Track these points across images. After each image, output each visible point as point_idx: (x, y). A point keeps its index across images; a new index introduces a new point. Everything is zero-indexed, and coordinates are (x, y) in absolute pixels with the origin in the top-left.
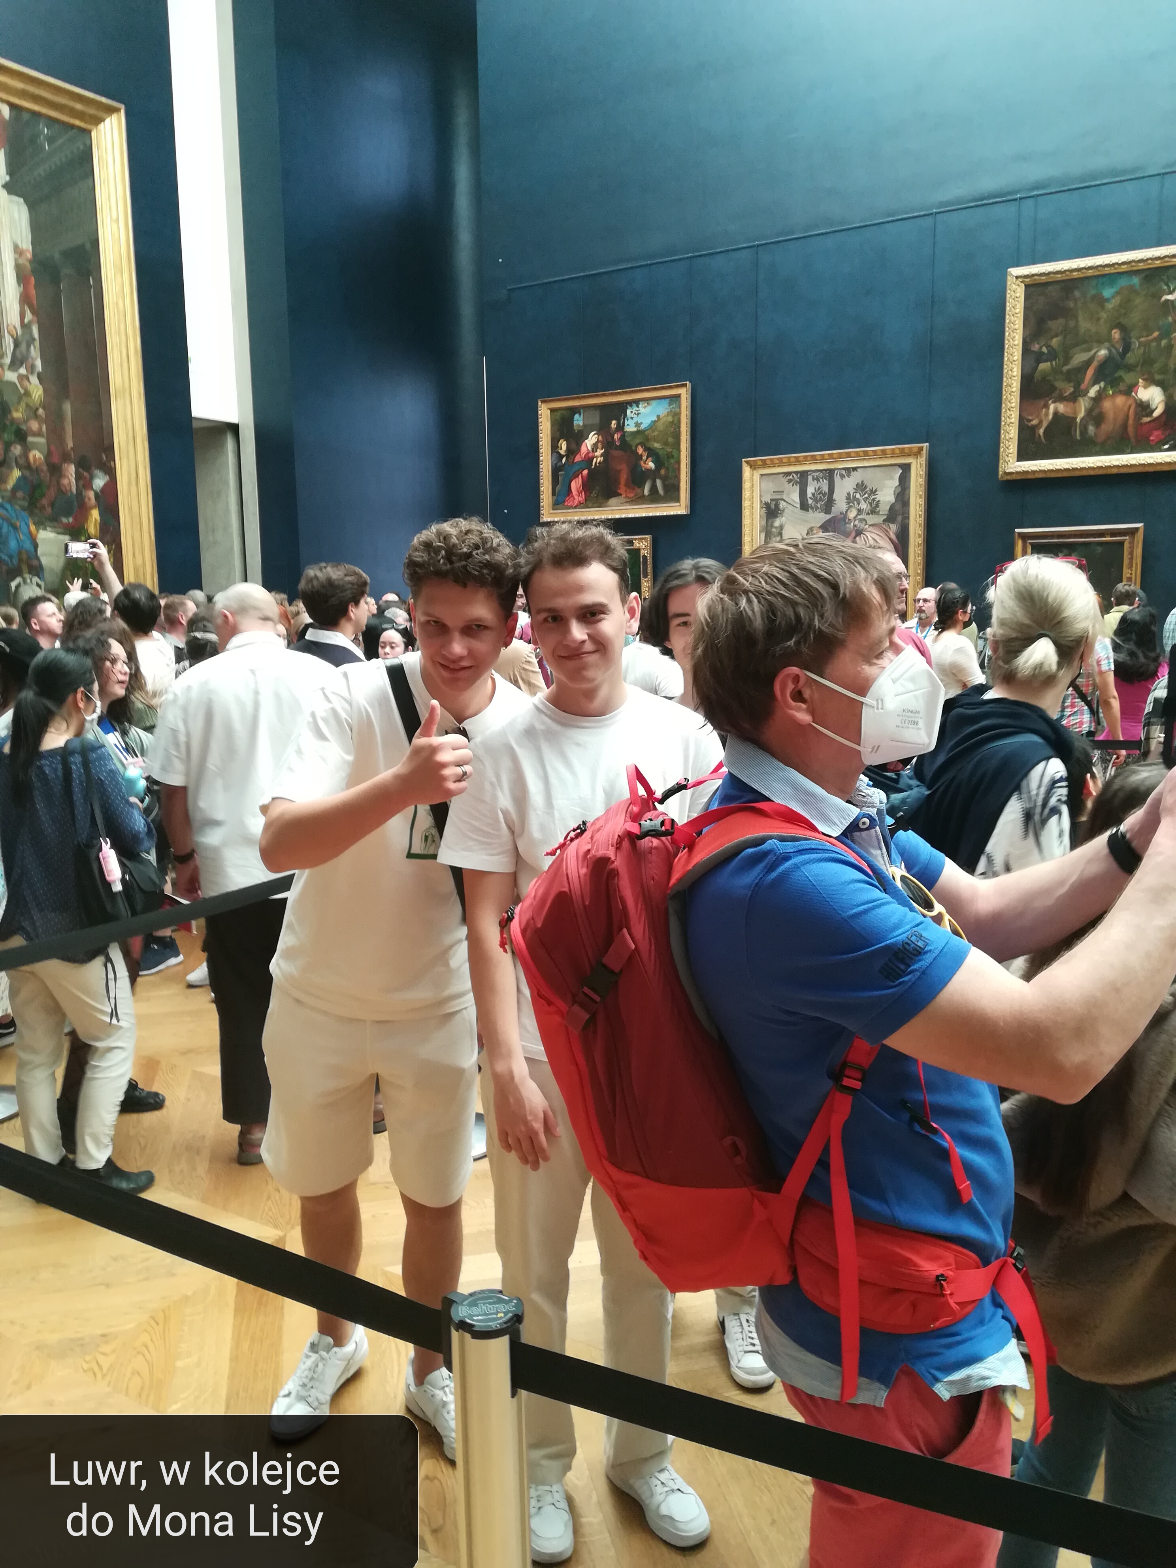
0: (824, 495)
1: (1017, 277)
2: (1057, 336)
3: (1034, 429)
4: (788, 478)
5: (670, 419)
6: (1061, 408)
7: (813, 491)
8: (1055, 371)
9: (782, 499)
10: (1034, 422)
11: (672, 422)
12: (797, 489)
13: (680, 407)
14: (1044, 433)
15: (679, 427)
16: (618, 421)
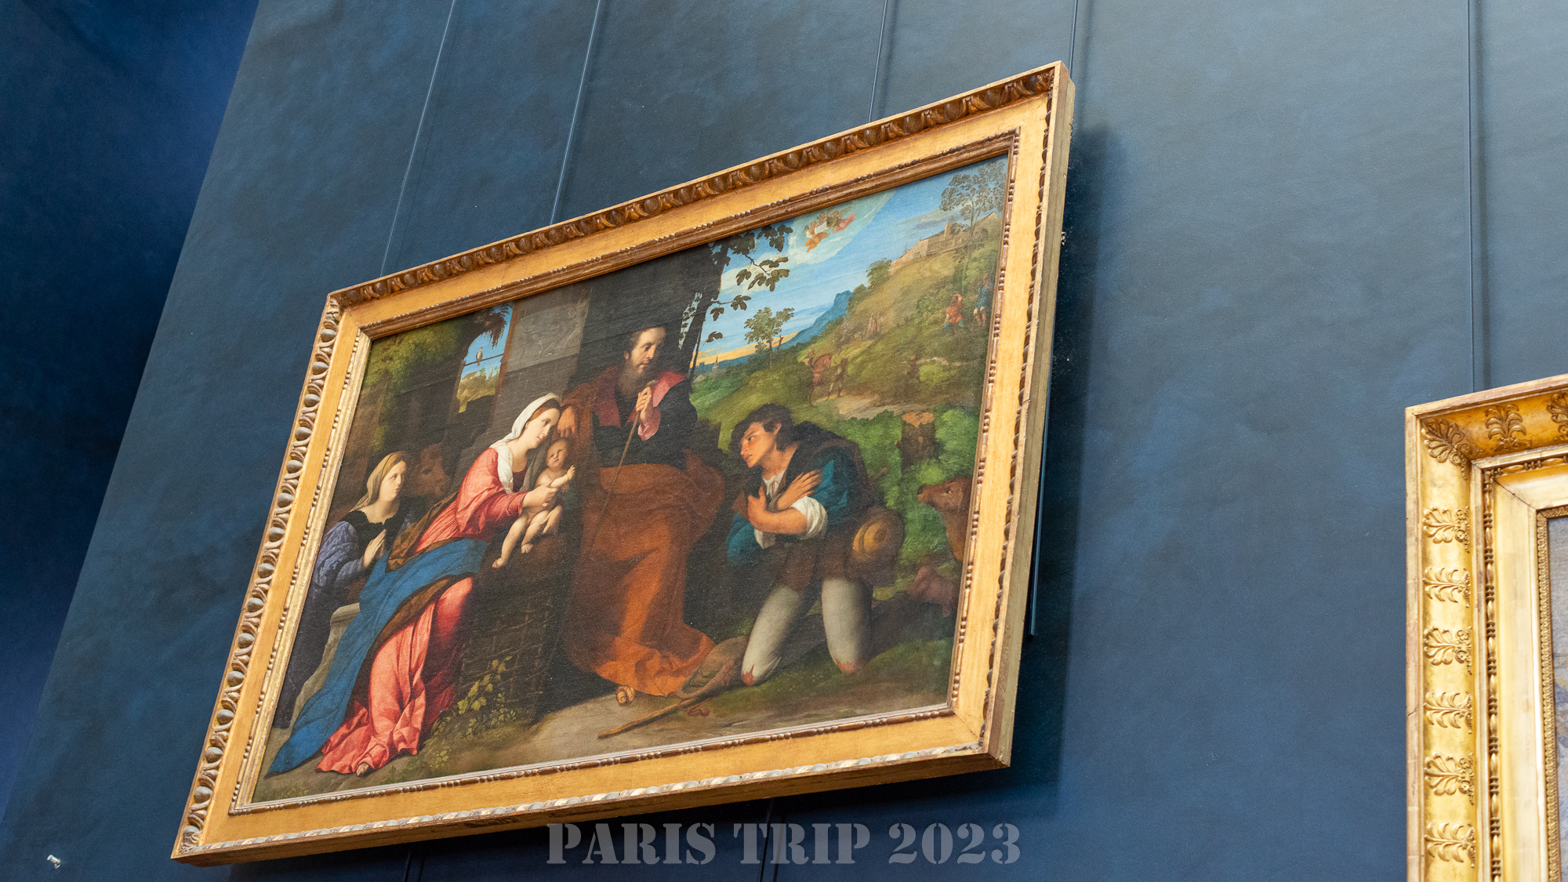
16: (671, 326)
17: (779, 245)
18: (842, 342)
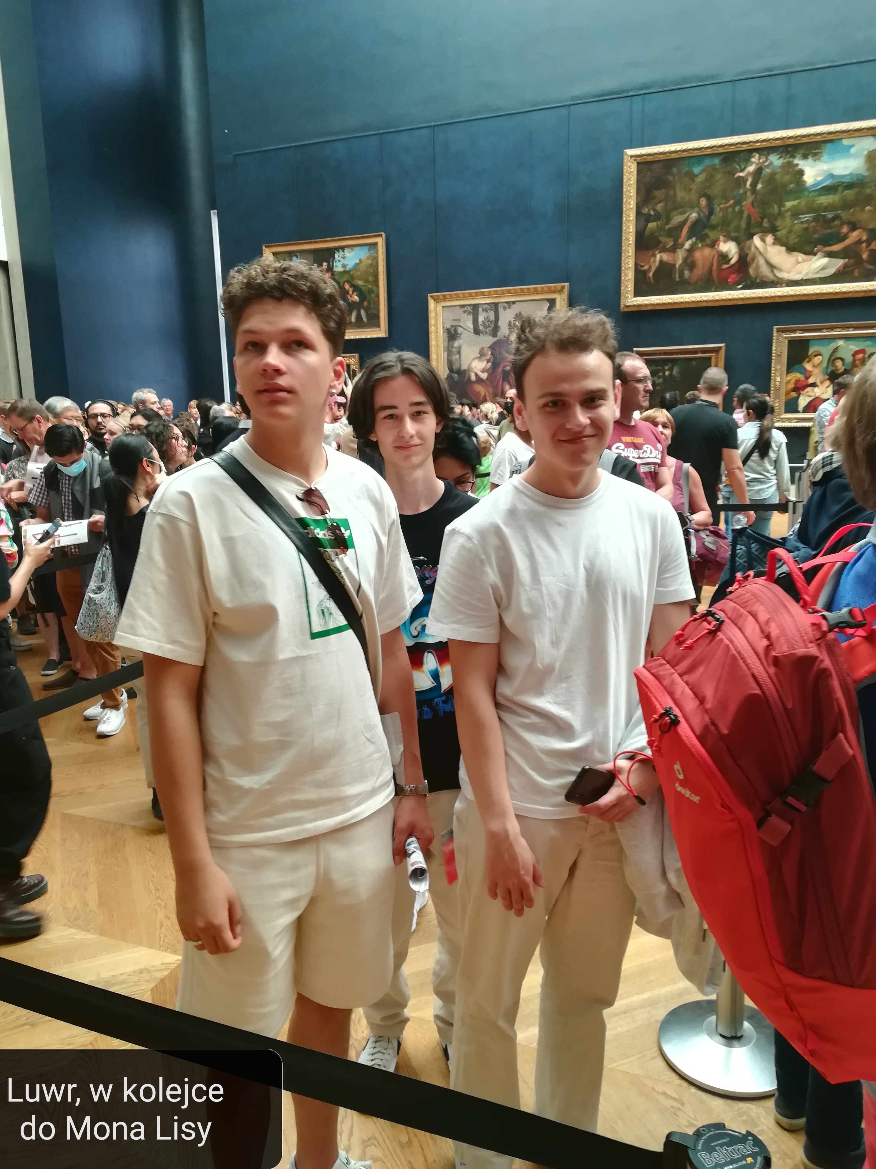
0: (491, 322)
1: (631, 156)
2: (660, 202)
3: (645, 273)
4: (464, 309)
5: (370, 262)
6: (665, 257)
7: (483, 319)
8: (660, 229)
9: (460, 326)
10: (646, 268)
11: (371, 265)
12: (471, 317)
13: (377, 253)
14: (653, 275)
15: (377, 269)
16: (328, 263)
17: (344, 252)
18: (357, 271)
